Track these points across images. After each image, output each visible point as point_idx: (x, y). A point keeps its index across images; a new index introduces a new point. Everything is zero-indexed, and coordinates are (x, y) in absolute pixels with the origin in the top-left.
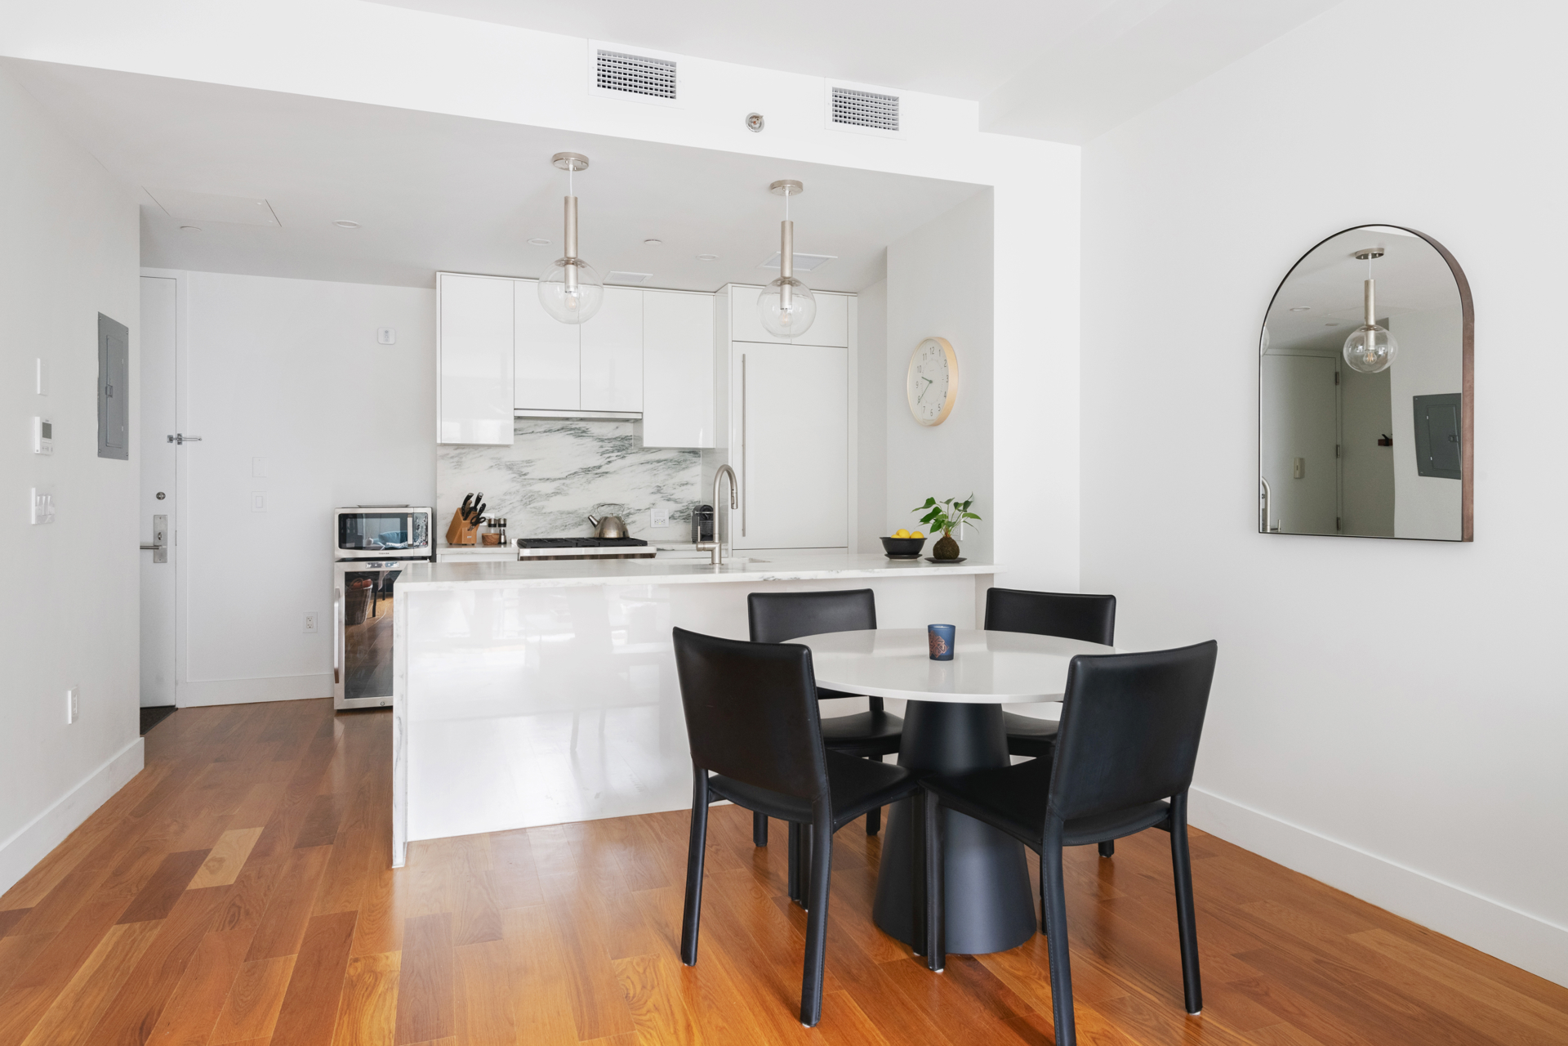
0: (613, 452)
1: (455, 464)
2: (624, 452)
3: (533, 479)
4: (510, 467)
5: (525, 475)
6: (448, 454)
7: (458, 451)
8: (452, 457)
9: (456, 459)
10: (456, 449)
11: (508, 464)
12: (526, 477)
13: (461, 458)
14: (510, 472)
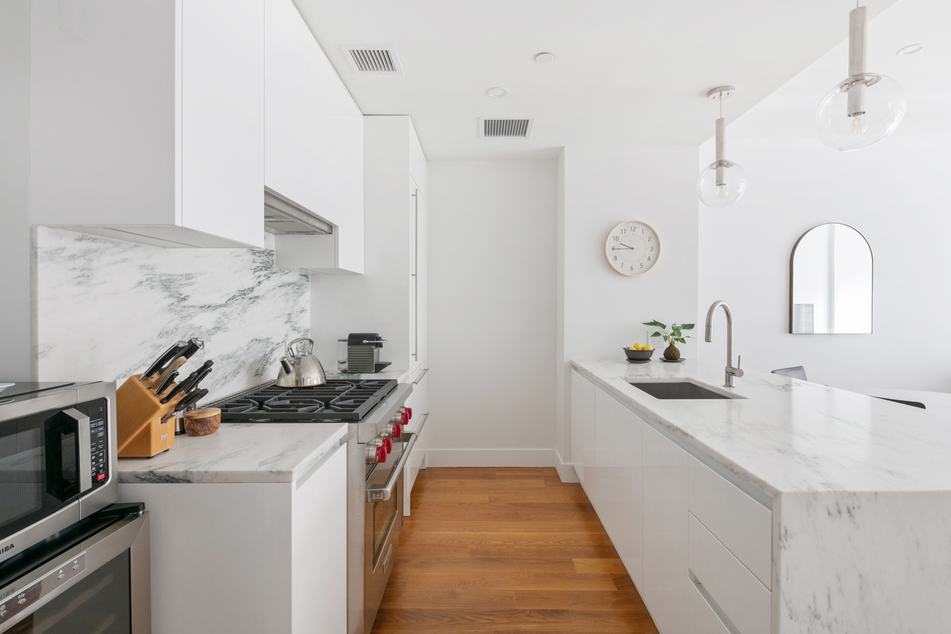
0: (261, 270)
1: (78, 273)
2: (269, 271)
3: (193, 307)
4: (167, 284)
5: (184, 299)
6: (64, 249)
7: (85, 245)
8: (72, 257)
9: (80, 263)
10: (80, 239)
11: (164, 278)
12: (186, 303)
13: (90, 260)
14: (167, 294)
